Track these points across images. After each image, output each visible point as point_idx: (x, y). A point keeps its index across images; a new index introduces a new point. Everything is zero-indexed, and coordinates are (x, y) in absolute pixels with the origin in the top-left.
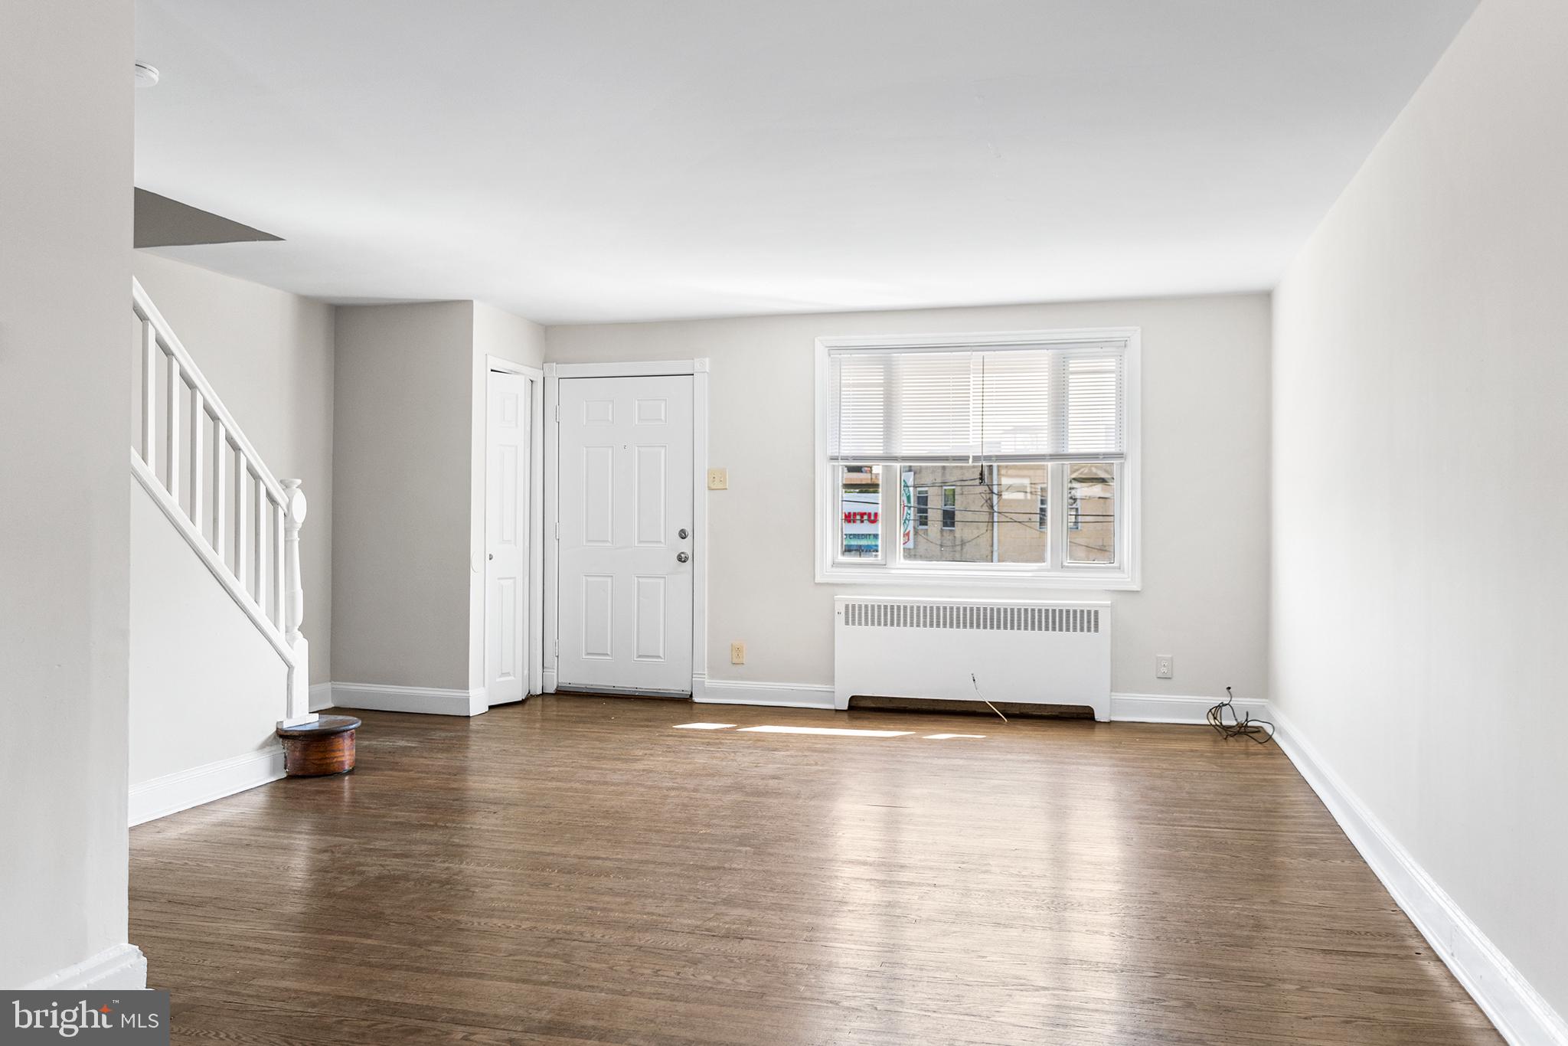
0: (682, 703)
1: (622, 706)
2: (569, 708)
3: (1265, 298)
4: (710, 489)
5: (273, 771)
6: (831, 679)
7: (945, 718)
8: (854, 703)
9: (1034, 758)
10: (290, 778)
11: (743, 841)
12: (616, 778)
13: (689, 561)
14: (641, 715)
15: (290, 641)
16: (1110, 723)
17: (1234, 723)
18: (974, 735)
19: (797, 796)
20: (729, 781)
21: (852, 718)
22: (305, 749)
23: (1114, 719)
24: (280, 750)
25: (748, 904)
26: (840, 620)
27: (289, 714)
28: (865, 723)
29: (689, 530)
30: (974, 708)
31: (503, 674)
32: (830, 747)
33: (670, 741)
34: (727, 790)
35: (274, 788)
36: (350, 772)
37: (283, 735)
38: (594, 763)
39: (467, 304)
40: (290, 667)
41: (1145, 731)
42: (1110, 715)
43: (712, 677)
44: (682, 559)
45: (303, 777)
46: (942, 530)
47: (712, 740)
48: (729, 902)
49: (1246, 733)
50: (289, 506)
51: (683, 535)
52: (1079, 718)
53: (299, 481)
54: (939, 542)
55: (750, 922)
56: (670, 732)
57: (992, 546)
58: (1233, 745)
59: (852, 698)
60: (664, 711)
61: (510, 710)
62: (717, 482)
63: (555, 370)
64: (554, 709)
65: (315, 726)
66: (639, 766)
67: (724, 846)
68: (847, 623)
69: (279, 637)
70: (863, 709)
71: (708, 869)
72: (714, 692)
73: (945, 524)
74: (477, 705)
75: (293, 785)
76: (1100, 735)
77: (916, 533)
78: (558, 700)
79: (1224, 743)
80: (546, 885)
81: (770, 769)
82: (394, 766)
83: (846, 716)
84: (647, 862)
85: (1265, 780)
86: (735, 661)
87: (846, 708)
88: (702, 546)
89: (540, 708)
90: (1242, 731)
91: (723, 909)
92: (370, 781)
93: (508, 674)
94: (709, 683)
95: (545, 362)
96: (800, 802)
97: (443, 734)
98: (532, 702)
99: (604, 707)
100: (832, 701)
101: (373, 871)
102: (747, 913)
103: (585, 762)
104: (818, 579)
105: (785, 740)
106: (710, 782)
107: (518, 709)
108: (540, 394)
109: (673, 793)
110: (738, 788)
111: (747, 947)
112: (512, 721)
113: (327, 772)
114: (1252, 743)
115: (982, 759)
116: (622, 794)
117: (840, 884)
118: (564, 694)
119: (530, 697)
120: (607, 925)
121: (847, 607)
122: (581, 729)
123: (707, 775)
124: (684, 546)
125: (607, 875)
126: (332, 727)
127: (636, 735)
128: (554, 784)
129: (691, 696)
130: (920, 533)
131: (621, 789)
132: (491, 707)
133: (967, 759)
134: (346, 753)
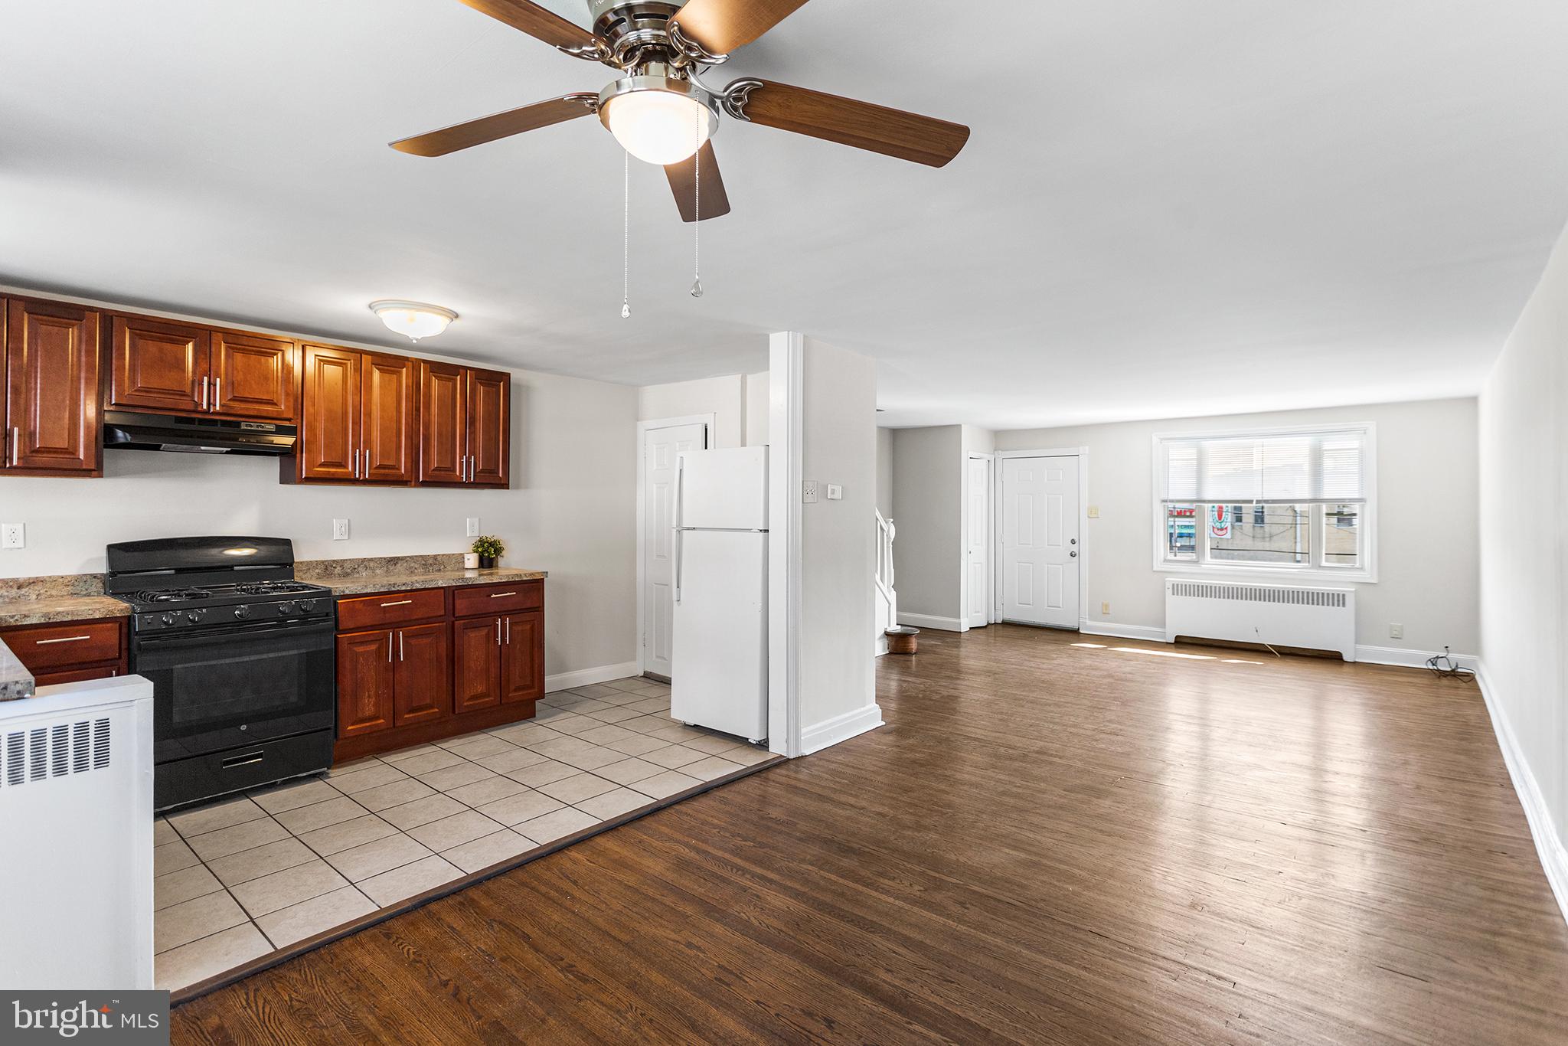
0: (1074, 633)
1: (1040, 632)
2: (1010, 631)
3: (1474, 400)
4: (1089, 517)
5: (884, 650)
6: (1163, 625)
7: (1238, 652)
8: (1178, 640)
9: (1293, 677)
10: (890, 653)
11: (1115, 699)
12: (1044, 666)
13: (1077, 557)
14: (1051, 637)
15: (890, 592)
16: (1355, 663)
17: (1449, 669)
18: (1258, 662)
19: (1144, 683)
20: (1105, 673)
21: (1176, 648)
22: (896, 642)
23: (1357, 660)
24: (886, 641)
25: (1119, 723)
26: (1169, 592)
27: (889, 625)
28: (1185, 651)
29: (1077, 540)
30: (1258, 648)
31: (976, 612)
32: (1163, 661)
33: (1070, 652)
34: (1104, 677)
35: (883, 659)
36: (915, 653)
37: (887, 634)
38: (1032, 659)
39: (957, 428)
40: (890, 604)
41: (1378, 669)
42: (1355, 658)
43: (1090, 619)
44: (1072, 555)
45: (894, 654)
46: (1254, 527)
47: (1092, 653)
48: (1110, 721)
49: (1455, 676)
50: (888, 531)
51: (1073, 542)
52: (1332, 658)
53: (892, 520)
54: (1251, 535)
55: (1121, 730)
56: (1069, 647)
57: (1296, 538)
58: (1445, 681)
59: (1177, 637)
60: (1064, 636)
61: (979, 630)
62: (1093, 514)
63: (1001, 455)
64: (1001, 631)
65: (899, 631)
66: (1055, 662)
67: (1105, 700)
68: (1173, 594)
69: (885, 589)
70: (1182, 643)
71: (1098, 708)
72: (1090, 628)
73: (1256, 522)
74: (964, 628)
75: (894, 656)
76: (1346, 669)
77: (1233, 527)
78: (1003, 627)
79: (1438, 680)
80: (1023, 706)
81: (1128, 669)
82: (935, 653)
83: (1173, 646)
84: (1068, 703)
85: (1455, 702)
86: (1105, 613)
87: (1173, 642)
88: (1084, 548)
89: (993, 631)
90: (1453, 674)
91: (1108, 724)
92: (925, 658)
93: (978, 612)
94: (1089, 623)
95: (995, 450)
96: (1145, 686)
97: (952, 640)
98: (989, 627)
99: (1029, 632)
100: (1164, 637)
101: (945, 693)
102: (1120, 727)
103: (1027, 658)
104: (1154, 569)
105: (1136, 656)
106: (1094, 672)
107: (984, 630)
108: (993, 466)
109: (1076, 676)
110: (1111, 676)
111: (1120, 738)
112: (981, 636)
113: (906, 653)
114: (1460, 681)
115: (1259, 675)
116: (1050, 674)
117: (1167, 721)
118: (1006, 624)
119: (989, 624)
120: (1055, 723)
121: (1173, 585)
122: (1020, 642)
123: (1092, 669)
124: (1074, 548)
125: (1050, 706)
126: (909, 632)
127: (1051, 647)
128: (1014, 666)
129: (1079, 629)
130: (1237, 528)
131: (1048, 671)
132: (970, 628)
133: (1249, 674)
134: (914, 645)
